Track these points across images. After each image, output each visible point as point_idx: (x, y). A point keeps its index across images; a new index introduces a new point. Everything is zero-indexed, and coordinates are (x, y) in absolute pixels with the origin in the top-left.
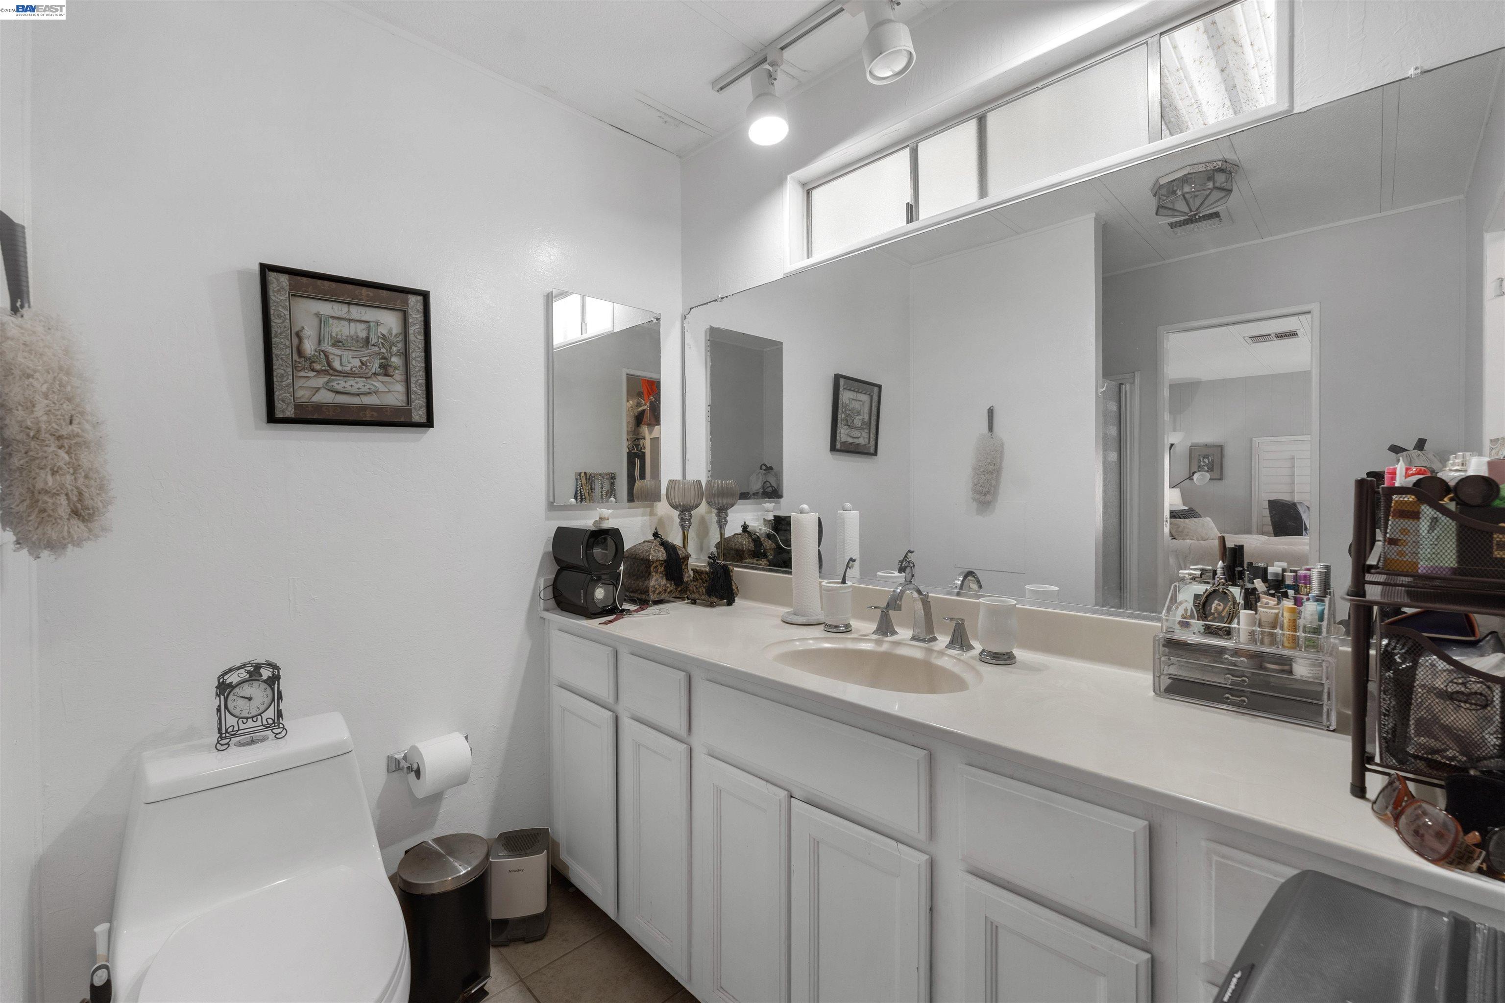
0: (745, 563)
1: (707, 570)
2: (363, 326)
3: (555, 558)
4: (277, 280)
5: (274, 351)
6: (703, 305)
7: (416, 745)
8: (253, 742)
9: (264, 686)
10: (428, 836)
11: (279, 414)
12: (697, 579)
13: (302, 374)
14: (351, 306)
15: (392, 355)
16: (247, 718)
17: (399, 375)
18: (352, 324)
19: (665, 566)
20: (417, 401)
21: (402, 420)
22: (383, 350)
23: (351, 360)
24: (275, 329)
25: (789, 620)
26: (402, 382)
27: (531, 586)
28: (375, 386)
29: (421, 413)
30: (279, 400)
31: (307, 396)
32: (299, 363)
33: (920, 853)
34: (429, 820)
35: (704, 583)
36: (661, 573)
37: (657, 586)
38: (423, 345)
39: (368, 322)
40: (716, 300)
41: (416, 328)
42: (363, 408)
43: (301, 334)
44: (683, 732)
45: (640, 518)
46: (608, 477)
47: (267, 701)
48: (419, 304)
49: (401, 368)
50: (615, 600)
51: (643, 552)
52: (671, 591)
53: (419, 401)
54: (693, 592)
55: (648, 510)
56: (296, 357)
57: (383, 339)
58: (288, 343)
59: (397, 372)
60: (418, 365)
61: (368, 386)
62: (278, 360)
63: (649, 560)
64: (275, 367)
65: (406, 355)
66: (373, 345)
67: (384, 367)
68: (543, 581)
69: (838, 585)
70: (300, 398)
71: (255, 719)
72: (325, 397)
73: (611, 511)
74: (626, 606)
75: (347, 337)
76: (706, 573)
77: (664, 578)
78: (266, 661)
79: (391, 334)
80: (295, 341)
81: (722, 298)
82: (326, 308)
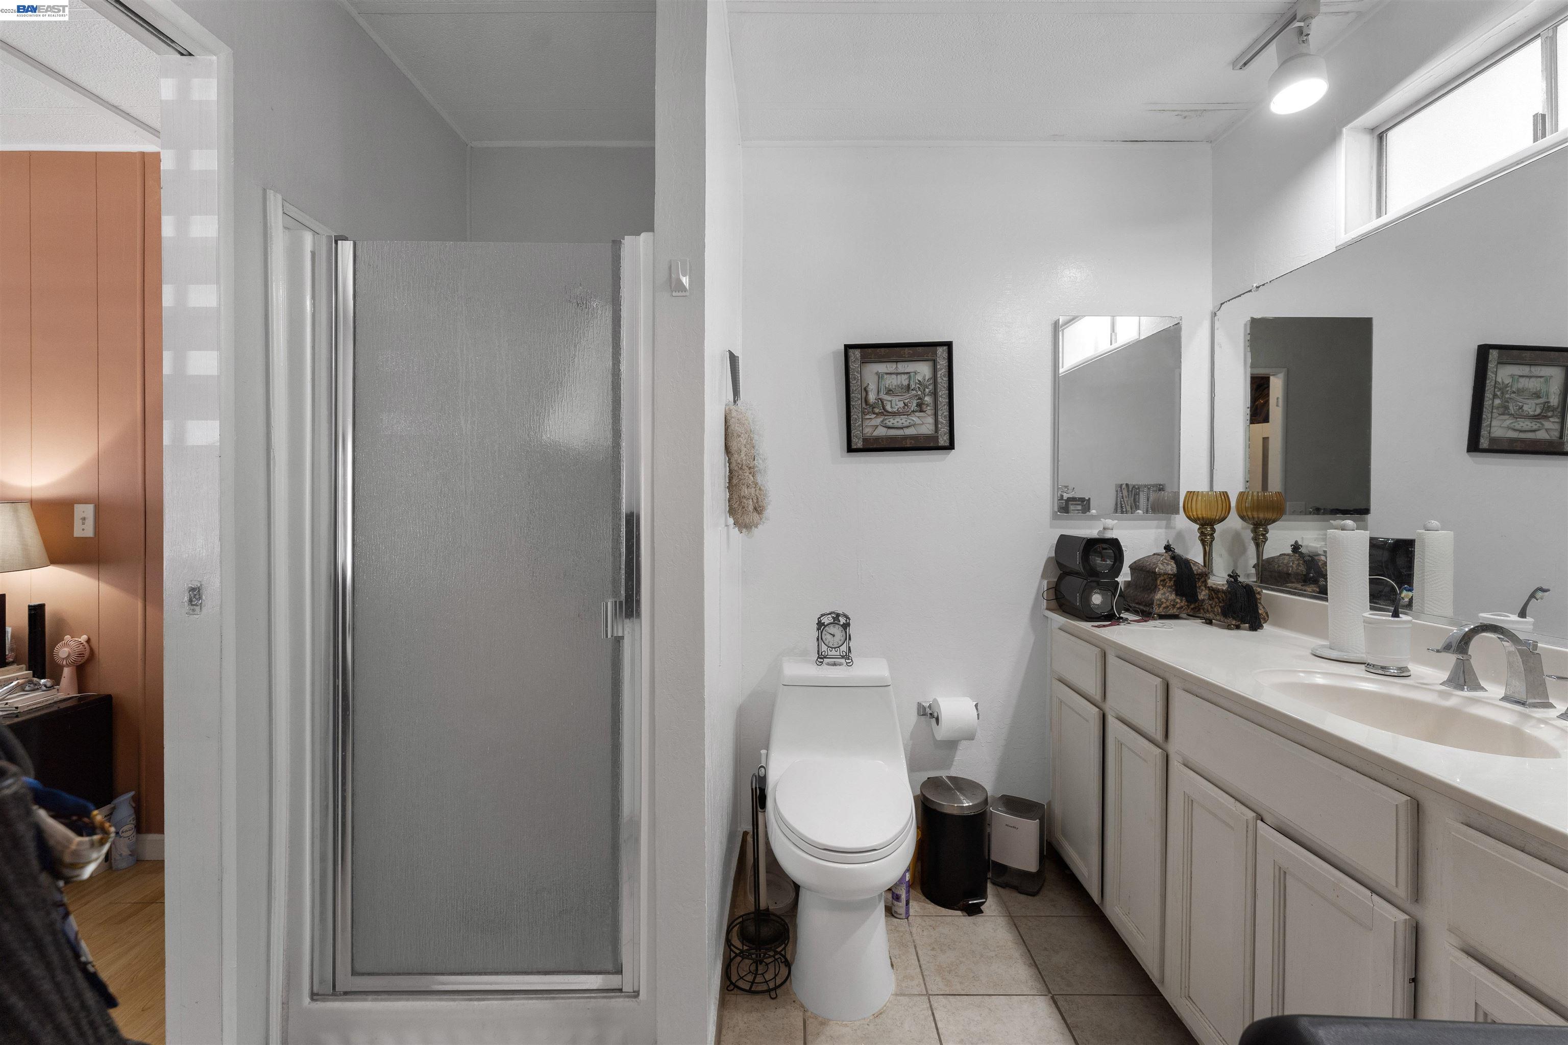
0: (1286, 587)
1: (1224, 588)
2: (906, 376)
3: (1058, 563)
4: (854, 354)
5: (851, 403)
6: (1235, 298)
7: (937, 698)
8: (835, 664)
9: (841, 628)
10: (943, 774)
11: (854, 447)
12: (1213, 598)
13: (868, 417)
14: (898, 363)
15: (925, 396)
16: (832, 648)
17: (929, 410)
18: (899, 376)
19: (1175, 581)
20: (942, 430)
21: (932, 445)
22: (919, 393)
23: (898, 403)
24: (852, 388)
25: (1318, 653)
26: (931, 415)
27: (1036, 585)
28: (913, 420)
29: (945, 438)
30: (854, 436)
31: (870, 432)
32: (866, 409)
33: (1399, 912)
34: (947, 763)
35: (1220, 602)
36: (1169, 587)
37: (1163, 600)
38: (947, 385)
39: (909, 373)
40: (1250, 291)
41: (942, 372)
42: (905, 438)
43: (868, 389)
44: (1159, 737)
45: (1153, 531)
46: (1155, 489)
47: (843, 639)
48: (945, 353)
49: (931, 405)
50: (1113, 607)
51: (1150, 564)
52: (1182, 607)
53: (943, 429)
54: (1208, 611)
55: (1164, 523)
56: (864, 405)
57: (919, 384)
58: (859, 396)
59: (928, 408)
60: (944, 401)
61: (909, 421)
62: (854, 409)
63: (1155, 573)
64: (852, 414)
65: (935, 394)
66: (913, 390)
67: (919, 406)
68: (1046, 583)
69: (1387, 618)
70: (866, 434)
71: (836, 649)
72: (881, 432)
73: (1116, 521)
74: (1124, 615)
75: (895, 386)
76: (1223, 591)
77: (1174, 592)
78: (843, 613)
79: (924, 380)
80: (864, 394)
81: (1258, 287)
82: (882, 368)
